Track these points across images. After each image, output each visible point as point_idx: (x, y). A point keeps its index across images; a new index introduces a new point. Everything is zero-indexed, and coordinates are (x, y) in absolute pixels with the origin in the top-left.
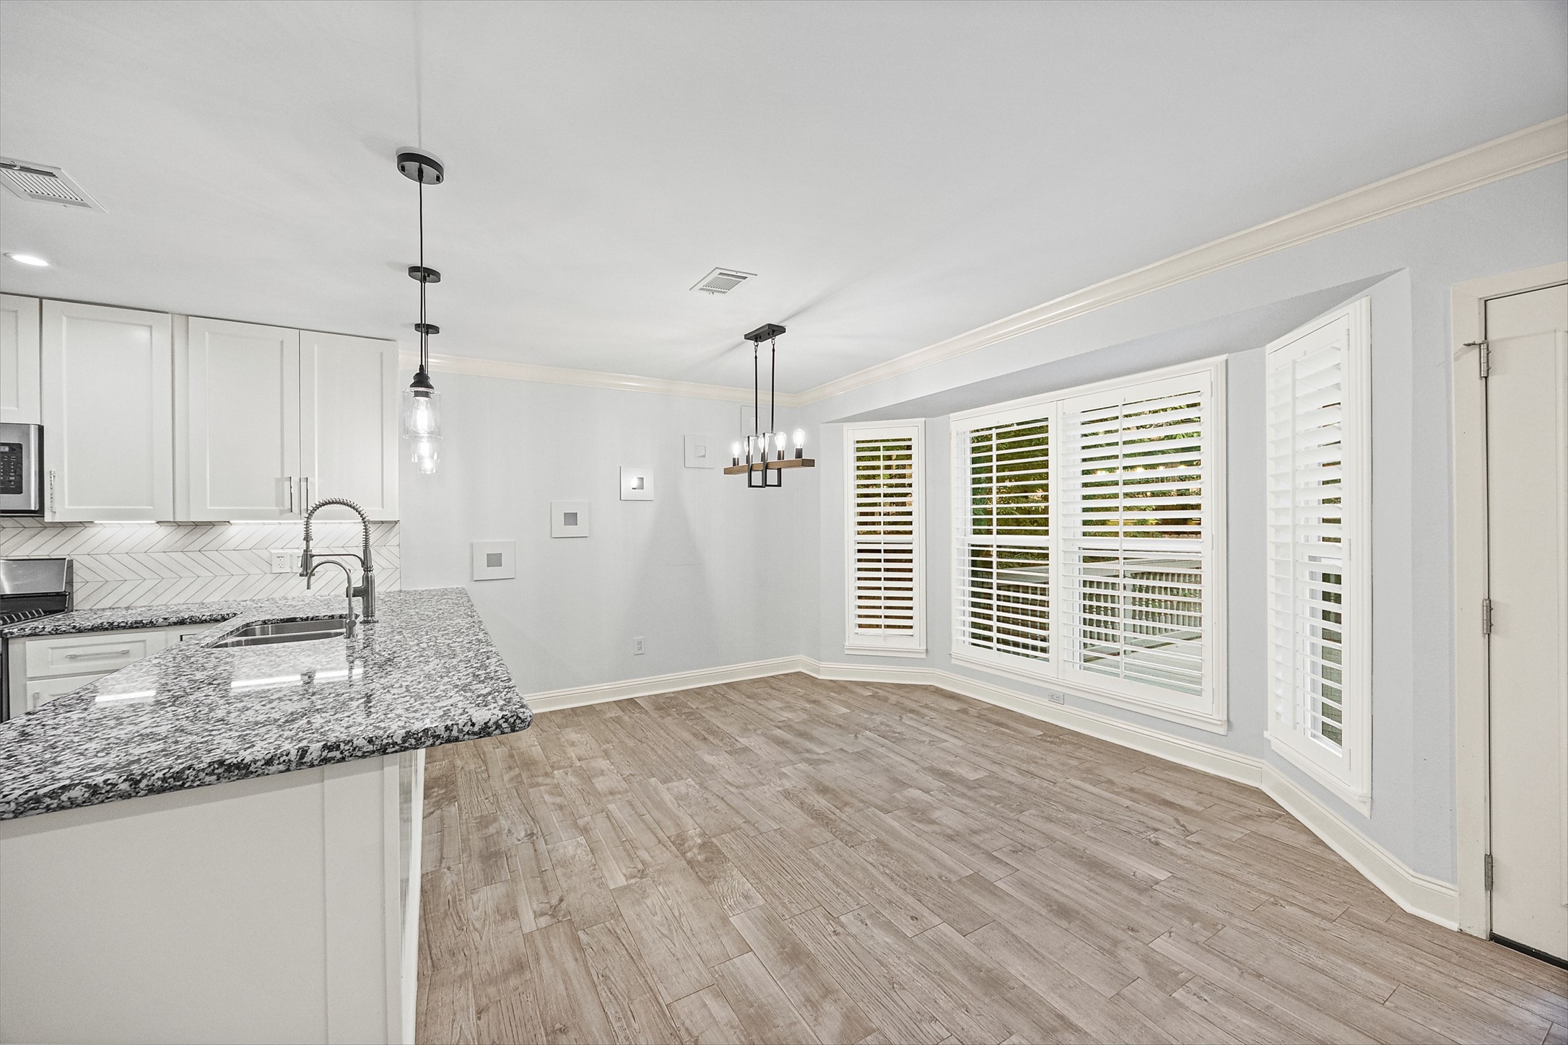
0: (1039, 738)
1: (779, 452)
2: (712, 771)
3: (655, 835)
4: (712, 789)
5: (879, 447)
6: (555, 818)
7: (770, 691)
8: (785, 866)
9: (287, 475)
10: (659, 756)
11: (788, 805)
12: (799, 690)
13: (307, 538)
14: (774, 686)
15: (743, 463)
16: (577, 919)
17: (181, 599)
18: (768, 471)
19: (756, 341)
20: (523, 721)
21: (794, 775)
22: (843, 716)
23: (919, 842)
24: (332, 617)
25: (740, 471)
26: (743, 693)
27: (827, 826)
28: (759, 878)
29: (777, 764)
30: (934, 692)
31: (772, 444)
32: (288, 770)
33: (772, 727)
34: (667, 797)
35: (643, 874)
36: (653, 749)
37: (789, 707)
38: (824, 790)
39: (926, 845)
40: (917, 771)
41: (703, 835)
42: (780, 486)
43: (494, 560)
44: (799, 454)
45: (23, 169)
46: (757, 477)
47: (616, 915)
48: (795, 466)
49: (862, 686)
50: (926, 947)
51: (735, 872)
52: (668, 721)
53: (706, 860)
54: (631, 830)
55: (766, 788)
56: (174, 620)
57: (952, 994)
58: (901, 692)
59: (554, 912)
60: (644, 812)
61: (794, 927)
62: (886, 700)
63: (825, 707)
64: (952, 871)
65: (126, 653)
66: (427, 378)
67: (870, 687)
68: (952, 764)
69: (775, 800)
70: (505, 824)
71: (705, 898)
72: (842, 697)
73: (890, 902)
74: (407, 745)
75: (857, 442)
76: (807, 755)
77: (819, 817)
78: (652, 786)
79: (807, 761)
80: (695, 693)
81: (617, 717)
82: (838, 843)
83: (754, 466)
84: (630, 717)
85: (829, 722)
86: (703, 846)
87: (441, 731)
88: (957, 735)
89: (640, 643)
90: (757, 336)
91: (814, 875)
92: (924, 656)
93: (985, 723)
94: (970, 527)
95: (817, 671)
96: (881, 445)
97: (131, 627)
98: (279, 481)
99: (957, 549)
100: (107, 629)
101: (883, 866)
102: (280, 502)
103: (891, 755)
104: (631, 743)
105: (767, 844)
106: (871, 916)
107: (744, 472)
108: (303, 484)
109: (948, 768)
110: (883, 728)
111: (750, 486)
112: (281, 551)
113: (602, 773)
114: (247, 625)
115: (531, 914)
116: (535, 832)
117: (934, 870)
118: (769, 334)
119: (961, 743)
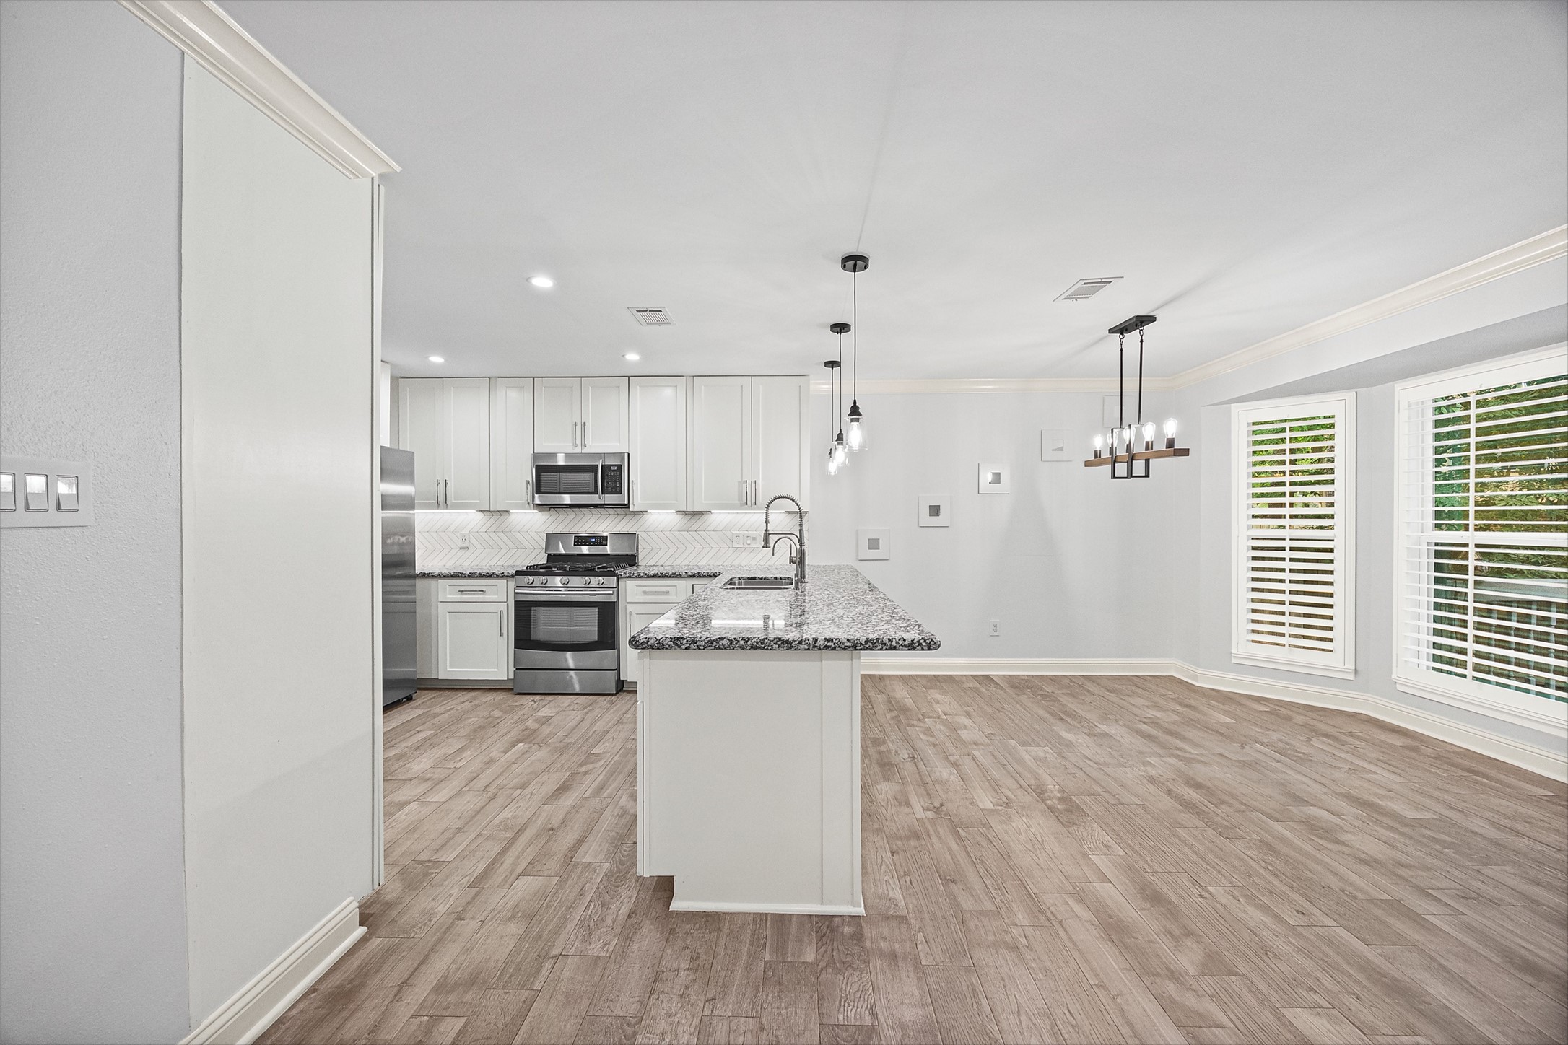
0: (1545, 798)
1: (1147, 443)
2: (1070, 745)
3: (1017, 782)
4: (1071, 760)
5: (1285, 428)
6: (930, 751)
7: (1134, 688)
8: (1147, 834)
9: (744, 479)
10: (1016, 725)
11: (1152, 788)
12: (1170, 693)
13: (767, 522)
14: (1139, 685)
15: (1105, 455)
16: (956, 820)
17: (686, 563)
18: (1134, 462)
19: (1122, 334)
20: (935, 643)
21: (1161, 765)
22: (1227, 726)
23: (1318, 856)
24: (776, 578)
25: (1104, 462)
26: (1102, 687)
27: (1199, 816)
28: (1118, 835)
29: (1140, 752)
30: (1367, 721)
31: (1139, 435)
32: (809, 649)
33: (1136, 721)
34: (1027, 757)
35: (1008, 805)
36: (1010, 718)
37: (1157, 707)
38: (1197, 786)
39: (1328, 860)
40: (1325, 793)
41: (1062, 791)
42: (1149, 477)
43: (874, 544)
44: (1170, 443)
45: (650, 311)
46: (1121, 469)
47: (988, 826)
48: (1169, 456)
49: (1256, 701)
50: (1313, 938)
51: (1095, 825)
52: (1023, 698)
53: (1066, 810)
54: (995, 774)
55: (1128, 770)
56: (690, 574)
57: (1340, 981)
58: (1313, 715)
59: (937, 810)
60: (1006, 763)
61: (1156, 880)
62: (1289, 719)
63: (1204, 714)
64: (1362, 891)
65: (668, 592)
66: (858, 408)
67: (1266, 704)
68: (1381, 797)
69: (1138, 782)
70: (893, 747)
71: (1066, 836)
72: (1226, 708)
73: (1270, 892)
74: (867, 646)
75: (1254, 424)
76: (1178, 752)
77: (1187, 805)
78: (1011, 745)
79: (1177, 757)
80: (1050, 679)
81: (974, 688)
82: (1210, 831)
83: (1118, 458)
84: (987, 690)
85: (1206, 728)
86: (1061, 800)
87: (886, 640)
88: (1396, 770)
89: (995, 625)
90: (1122, 329)
91: (1180, 848)
92: (1351, 677)
93: (1446, 767)
94: (1431, 521)
95: (1195, 678)
96: (1287, 425)
97: (670, 577)
98: (740, 483)
99: (1407, 548)
100: (660, 577)
101: (1266, 863)
102: (740, 498)
103: (1290, 772)
104: (989, 710)
105: (1127, 812)
106: (1245, 896)
107: (1107, 464)
108: (753, 485)
109: (1374, 799)
110: (1281, 745)
111: (1114, 477)
112: (738, 532)
113: (965, 727)
114: (731, 579)
115: (921, 809)
116: (916, 756)
117: (1334, 883)
118: (1136, 326)
119: (1400, 780)
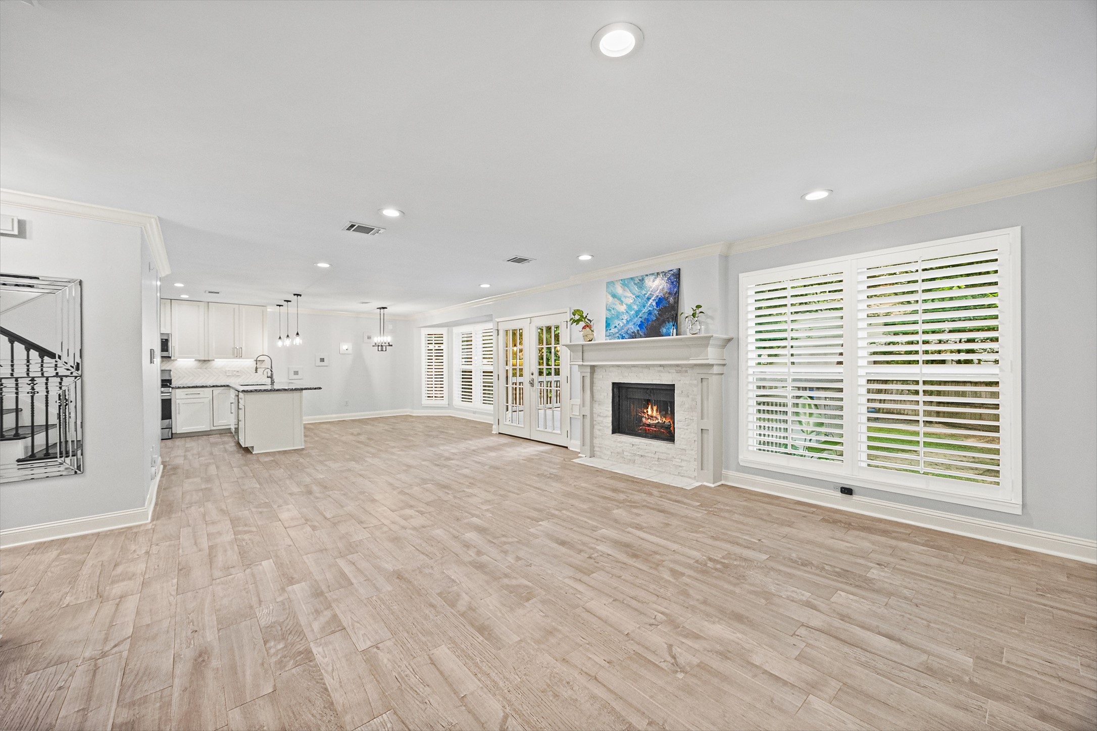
9: (235, 347)
43: (296, 373)
44: (389, 343)
65: (199, 394)
75: (426, 334)
92: (448, 406)
96: (434, 336)
97: (201, 387)
99: (456, 370)
100: (195, 387)
102: (233, 354)
108: (240, 349)
112: (229, 369)
118: (383, 309)
